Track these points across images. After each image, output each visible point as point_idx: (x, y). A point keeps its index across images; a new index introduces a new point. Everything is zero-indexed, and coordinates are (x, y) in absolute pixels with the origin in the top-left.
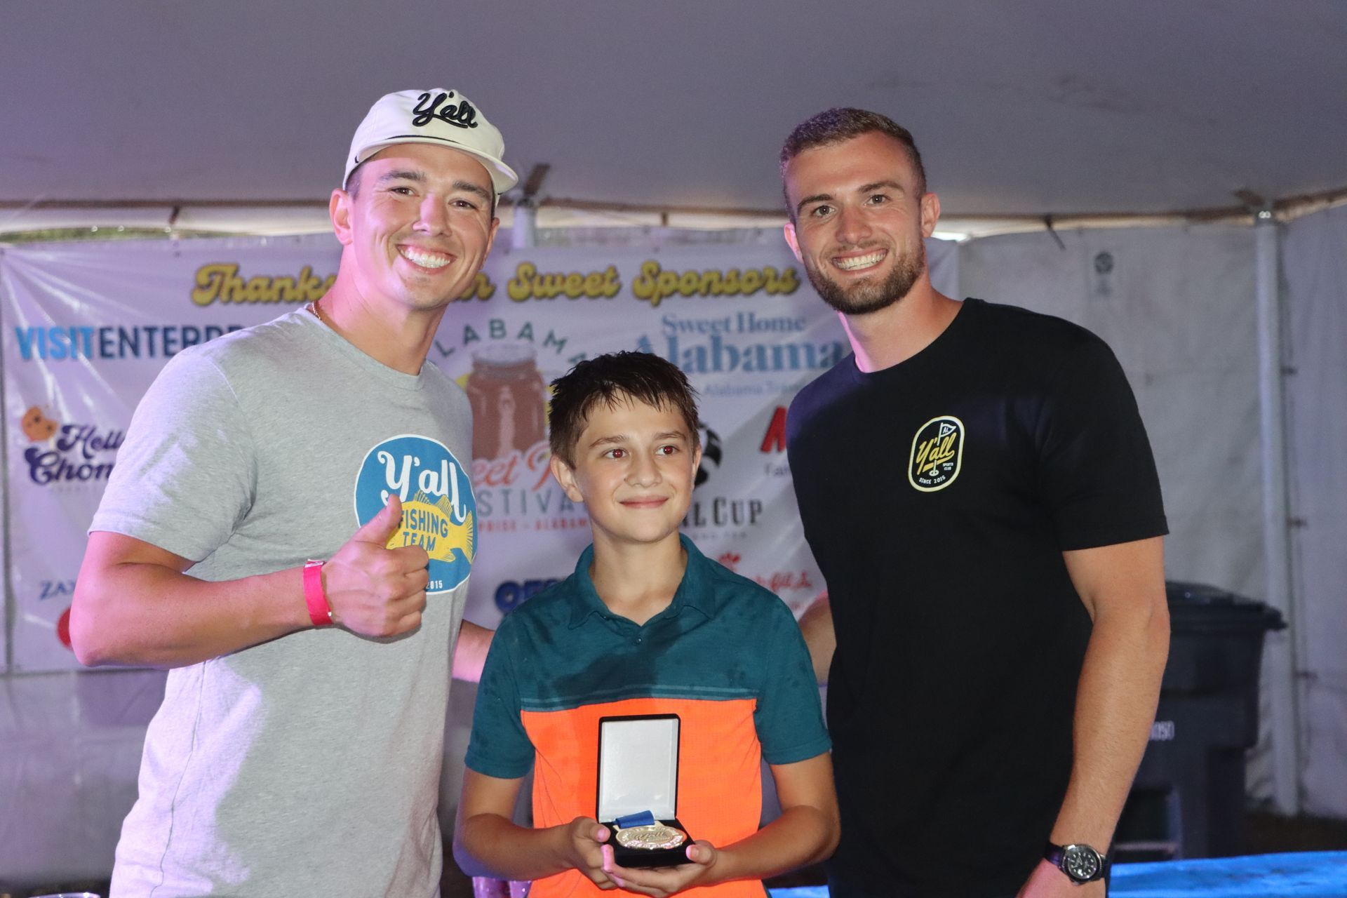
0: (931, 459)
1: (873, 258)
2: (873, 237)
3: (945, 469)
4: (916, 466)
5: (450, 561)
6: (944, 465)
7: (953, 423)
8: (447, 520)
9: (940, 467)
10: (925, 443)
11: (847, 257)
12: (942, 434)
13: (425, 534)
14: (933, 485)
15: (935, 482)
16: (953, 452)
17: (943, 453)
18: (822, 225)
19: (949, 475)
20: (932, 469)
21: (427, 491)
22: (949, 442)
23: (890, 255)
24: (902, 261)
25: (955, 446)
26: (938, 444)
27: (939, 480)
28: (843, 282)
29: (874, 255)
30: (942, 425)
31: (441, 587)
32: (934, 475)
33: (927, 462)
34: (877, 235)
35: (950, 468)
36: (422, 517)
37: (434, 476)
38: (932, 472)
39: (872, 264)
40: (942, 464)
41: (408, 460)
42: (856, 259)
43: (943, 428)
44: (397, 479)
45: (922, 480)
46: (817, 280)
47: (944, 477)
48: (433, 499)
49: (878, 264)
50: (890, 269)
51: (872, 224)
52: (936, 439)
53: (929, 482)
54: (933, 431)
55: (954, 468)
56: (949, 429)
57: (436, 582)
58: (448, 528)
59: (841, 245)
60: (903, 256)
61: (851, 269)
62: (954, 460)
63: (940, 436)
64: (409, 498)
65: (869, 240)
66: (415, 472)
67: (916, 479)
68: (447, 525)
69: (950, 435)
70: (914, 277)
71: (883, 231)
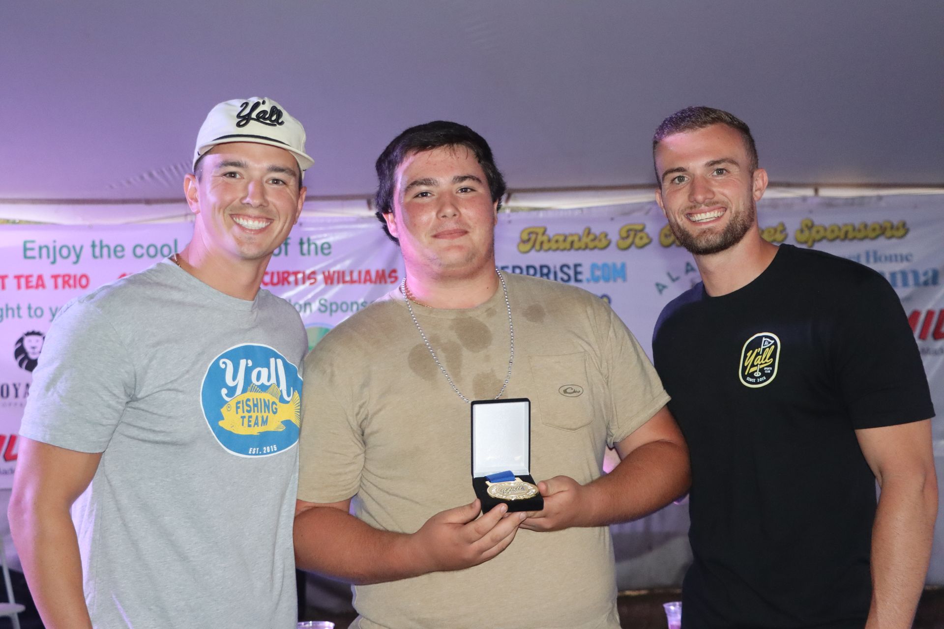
0: (755, 364)
1: (716, 214)
2: (715, 199)
3: (766, 372)
4: (744, 368)
5: (281, 430)
6: (765, 369)
7: (772, 338)
8: (277, 401)
9: (762, 370)
10: (751, 351)
11: (697, 213)
12: (764, 346)
13: (259, 415)
14: (756, 383)
15: (758, 381)
16: (772, 359)
17: (764, 360)
18: (680, 190)
19: (768, 376)
20: (756, 371)
21: (259, 383)
22: (769, 352)
23: (728, 212)
24: (737, 217)
25: (773, 356)
26: (761, 353)
27: (761, 379)
28: (694, 231)
29: (716, 212)
30: (764, 339)
31: (275, 450)
32: (757, 375)
33: (753, 366)
34: (719, 197)
35: (769, 372)
36: (255, 402)
37: (264, 371)
38: (756, 373)
39: (714, 219)
40: (763, 368)
41: (243, 362)
42: (703, 215)
43: (765, 341)
44: (234, 378)
45: (748, 379)
46: (676, 229)
47: (765, 378)
48: (264, 388)
49: (718, 218)
50: (728, 222)
51: (715, 189)
52: (759, 349)
53: (754, 380)
54: (757, 343)
55: (772, 371)
56: (769, 343)
57: (272, 447)
58: (277, 407)
59: (691, 204)
60: (737, 213)
61: (699, 221)
62: (772, 365)
63: (762, 347)
64: (244, 391)
65: (712, 201)
66: (248, 371)
67: (744, 377)
68: (276, 405)
69: (769, 347)
70: (745, 229)
71: (723, 194)
